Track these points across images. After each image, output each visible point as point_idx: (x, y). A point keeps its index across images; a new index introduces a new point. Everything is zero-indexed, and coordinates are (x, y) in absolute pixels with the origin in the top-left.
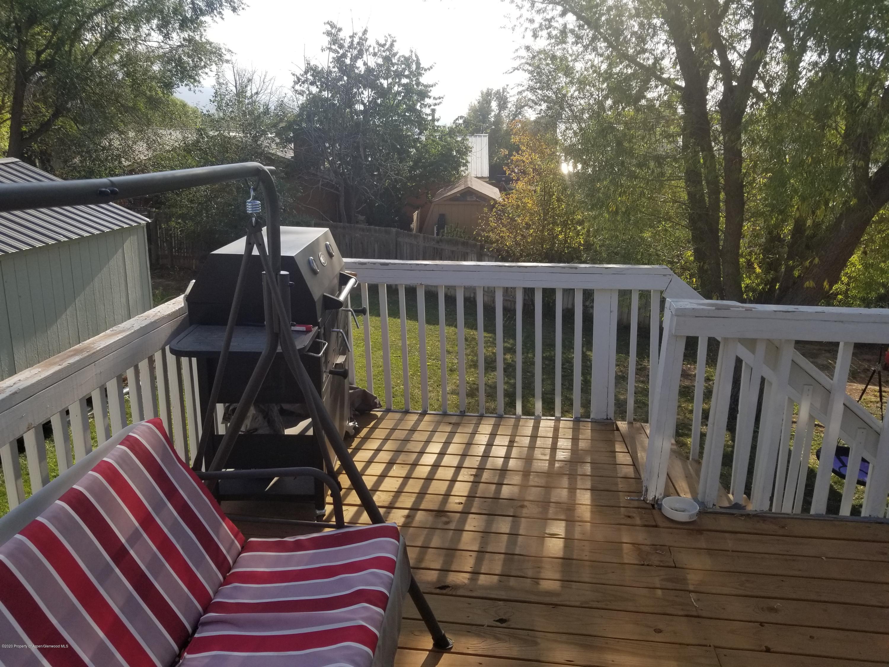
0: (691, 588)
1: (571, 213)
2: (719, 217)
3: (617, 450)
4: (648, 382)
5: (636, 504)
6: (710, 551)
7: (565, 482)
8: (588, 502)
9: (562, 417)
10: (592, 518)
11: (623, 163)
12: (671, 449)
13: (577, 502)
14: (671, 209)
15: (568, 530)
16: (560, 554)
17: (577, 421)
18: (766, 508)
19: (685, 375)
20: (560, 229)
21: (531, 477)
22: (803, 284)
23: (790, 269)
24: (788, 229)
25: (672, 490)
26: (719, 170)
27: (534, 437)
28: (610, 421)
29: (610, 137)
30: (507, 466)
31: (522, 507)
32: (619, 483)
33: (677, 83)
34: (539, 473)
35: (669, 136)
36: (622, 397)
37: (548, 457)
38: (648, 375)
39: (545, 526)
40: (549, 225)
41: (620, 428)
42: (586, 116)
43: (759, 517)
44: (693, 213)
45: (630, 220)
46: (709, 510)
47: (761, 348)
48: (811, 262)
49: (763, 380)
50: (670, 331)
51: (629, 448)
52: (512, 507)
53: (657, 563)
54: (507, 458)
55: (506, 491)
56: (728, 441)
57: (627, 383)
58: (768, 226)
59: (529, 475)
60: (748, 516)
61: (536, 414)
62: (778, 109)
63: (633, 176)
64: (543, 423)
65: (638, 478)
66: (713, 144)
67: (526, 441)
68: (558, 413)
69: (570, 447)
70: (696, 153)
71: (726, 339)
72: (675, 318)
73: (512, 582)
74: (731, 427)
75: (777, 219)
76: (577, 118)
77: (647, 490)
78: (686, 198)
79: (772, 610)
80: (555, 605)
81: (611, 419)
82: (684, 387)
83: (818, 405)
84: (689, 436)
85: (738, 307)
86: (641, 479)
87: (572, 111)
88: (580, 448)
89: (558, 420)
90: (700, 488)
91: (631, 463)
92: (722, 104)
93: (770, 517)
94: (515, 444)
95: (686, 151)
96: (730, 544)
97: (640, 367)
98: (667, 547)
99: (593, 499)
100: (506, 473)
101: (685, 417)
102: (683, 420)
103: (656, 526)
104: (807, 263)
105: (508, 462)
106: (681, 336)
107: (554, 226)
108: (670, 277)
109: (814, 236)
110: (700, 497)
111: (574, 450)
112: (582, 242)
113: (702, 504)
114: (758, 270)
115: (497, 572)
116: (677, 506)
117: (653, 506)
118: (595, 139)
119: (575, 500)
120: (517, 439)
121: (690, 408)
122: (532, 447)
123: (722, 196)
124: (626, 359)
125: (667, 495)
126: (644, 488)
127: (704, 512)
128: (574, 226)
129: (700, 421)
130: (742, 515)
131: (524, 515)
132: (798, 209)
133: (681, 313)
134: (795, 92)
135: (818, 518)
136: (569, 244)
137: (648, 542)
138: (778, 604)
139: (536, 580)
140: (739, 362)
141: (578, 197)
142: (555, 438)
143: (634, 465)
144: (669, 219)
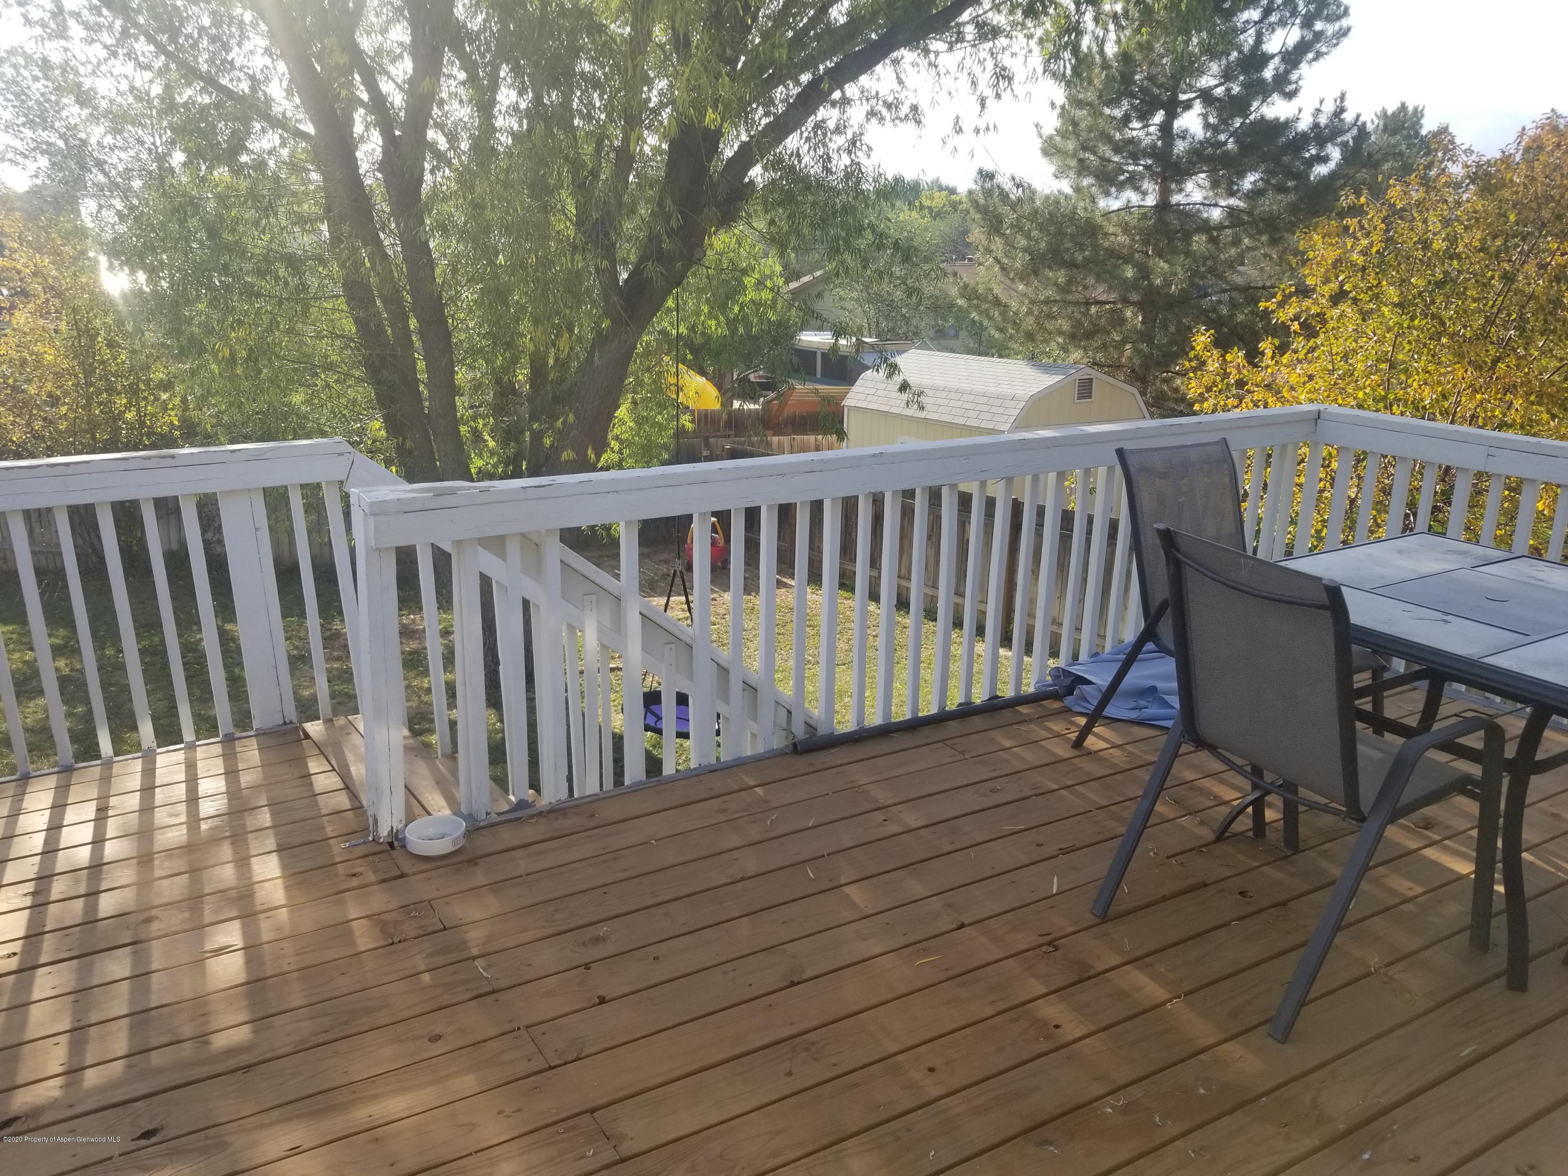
0: (475, 952)
1: (142, 369)
2: (414, 361)
3: (312, 772)
4: (348, 657)
5: (361, 851)
6: (495, 886)
7: (226, 851)
8: (277, 873)
9: (198, 740)
10: (289, 897)
11: (226, 267)
12: (405, 746)
13: (257, 878)
14: (330, 349)
15: (246, 933)
16: (242, 977)
17: (229, 740)
18: (563, 794)
19: (407, 633)
20: (124, 401)
21: (156, 862)
22: (560, 457)
23: (537, 437)
24: (522, 375)
25: (418, 810)
26: (399, 280)
27: (148, 789)
28: (289, 726)
29: (193, 222)
30: (102, 857)
31: (148, 920)
32: (327, 825)
33: (302, 127)
34: (169, 852)
35: (303, 221)
36: (306, 693)
37: (183, 818)
38: (346, 646)
39: (202, 940)
40: (101, 394)
41: (311, 734)
42: (137, 184)
43: (556, 811)
44: (370, 355)
45: (259, 372)
46: (482, 824)
47: (513, 549)
48: (564, 423)
49: (526, 604)
50: (366, 542)
51: (334, 763)
52: (128, 928)
53: (415, 933)
54: (98, 841)
55: (107, 904)
56: (494, 724)
57: (312, 667)
58: (494, 369)
59: (152, 860)
60: (541, 813)
61: (145, 746)
62: (475, 175)
63: (252, 293)
64: (161, 761)
65: (358, 807)
66: (382, 236)
67: (134, 801)
68: (188, 734)
69: (224, 789)
70: (355, 250)
71: (459, 543)
72: (371, 520)
73: (156, 1059)
74: (494, 698)
75: (504, 359)
76: (121, 189)
77: (376, 821)
78: (354, 330)
79: (598, 940)
80: (248, 1068)
81: (291, 722)
82: (410, 653)
83: (607, 622)
84: (431, 731)
85: (469, 488)
86: (362, 807)
87: (106, 174)
88: (243, 785)
89: (191, 747)
90: (461, 793)
91: (342, 786)
92: (385, 165)
93: (571, 807)
94: (110, 813)
95: (338, 247)
96: (522, 863)
97: (328, 633)
98: (426, 903)
99: (284, 866)
100: (101, 871)
101: (421, 702)
102: (417, 707)
103: (402, 876)
104: (559, 423)
105: (103, 850)
106: (386, 549)
107: (110, 395)
108: (351, 457)
109: (562, 380)
110: (464, 809)
111: (234, 792)
112: (176, 423)
113: (470, 817)
114: (492, 444)
115: (120, 1053)
116: (431, 832)
117: (391, 845)
118: (163, 225)
119: (250, 878)
120: (113, 801)
121: (426, 685)
122: (147, 808)
123: (413, 323)
124: (300, 626)
125: (410, 818)
126: (371, 820)
127: (475, 829)
128: (153, 394)
129: (445, 702)
130: (532, 816)
131: (154, 935)
132: (531, 339)
133: (378, 510)
134: (493, 151)
135: (637, 788)
136: (149, 427)
137: (394, 905)
138: (604, 929)
139: (202, 1038)
140: (486, 584)
141: (150, 337)
142: (192, 781)
143: (347, 788)
144: (330, 367)
